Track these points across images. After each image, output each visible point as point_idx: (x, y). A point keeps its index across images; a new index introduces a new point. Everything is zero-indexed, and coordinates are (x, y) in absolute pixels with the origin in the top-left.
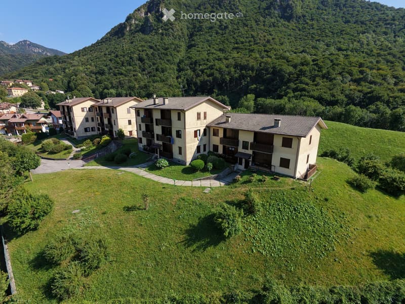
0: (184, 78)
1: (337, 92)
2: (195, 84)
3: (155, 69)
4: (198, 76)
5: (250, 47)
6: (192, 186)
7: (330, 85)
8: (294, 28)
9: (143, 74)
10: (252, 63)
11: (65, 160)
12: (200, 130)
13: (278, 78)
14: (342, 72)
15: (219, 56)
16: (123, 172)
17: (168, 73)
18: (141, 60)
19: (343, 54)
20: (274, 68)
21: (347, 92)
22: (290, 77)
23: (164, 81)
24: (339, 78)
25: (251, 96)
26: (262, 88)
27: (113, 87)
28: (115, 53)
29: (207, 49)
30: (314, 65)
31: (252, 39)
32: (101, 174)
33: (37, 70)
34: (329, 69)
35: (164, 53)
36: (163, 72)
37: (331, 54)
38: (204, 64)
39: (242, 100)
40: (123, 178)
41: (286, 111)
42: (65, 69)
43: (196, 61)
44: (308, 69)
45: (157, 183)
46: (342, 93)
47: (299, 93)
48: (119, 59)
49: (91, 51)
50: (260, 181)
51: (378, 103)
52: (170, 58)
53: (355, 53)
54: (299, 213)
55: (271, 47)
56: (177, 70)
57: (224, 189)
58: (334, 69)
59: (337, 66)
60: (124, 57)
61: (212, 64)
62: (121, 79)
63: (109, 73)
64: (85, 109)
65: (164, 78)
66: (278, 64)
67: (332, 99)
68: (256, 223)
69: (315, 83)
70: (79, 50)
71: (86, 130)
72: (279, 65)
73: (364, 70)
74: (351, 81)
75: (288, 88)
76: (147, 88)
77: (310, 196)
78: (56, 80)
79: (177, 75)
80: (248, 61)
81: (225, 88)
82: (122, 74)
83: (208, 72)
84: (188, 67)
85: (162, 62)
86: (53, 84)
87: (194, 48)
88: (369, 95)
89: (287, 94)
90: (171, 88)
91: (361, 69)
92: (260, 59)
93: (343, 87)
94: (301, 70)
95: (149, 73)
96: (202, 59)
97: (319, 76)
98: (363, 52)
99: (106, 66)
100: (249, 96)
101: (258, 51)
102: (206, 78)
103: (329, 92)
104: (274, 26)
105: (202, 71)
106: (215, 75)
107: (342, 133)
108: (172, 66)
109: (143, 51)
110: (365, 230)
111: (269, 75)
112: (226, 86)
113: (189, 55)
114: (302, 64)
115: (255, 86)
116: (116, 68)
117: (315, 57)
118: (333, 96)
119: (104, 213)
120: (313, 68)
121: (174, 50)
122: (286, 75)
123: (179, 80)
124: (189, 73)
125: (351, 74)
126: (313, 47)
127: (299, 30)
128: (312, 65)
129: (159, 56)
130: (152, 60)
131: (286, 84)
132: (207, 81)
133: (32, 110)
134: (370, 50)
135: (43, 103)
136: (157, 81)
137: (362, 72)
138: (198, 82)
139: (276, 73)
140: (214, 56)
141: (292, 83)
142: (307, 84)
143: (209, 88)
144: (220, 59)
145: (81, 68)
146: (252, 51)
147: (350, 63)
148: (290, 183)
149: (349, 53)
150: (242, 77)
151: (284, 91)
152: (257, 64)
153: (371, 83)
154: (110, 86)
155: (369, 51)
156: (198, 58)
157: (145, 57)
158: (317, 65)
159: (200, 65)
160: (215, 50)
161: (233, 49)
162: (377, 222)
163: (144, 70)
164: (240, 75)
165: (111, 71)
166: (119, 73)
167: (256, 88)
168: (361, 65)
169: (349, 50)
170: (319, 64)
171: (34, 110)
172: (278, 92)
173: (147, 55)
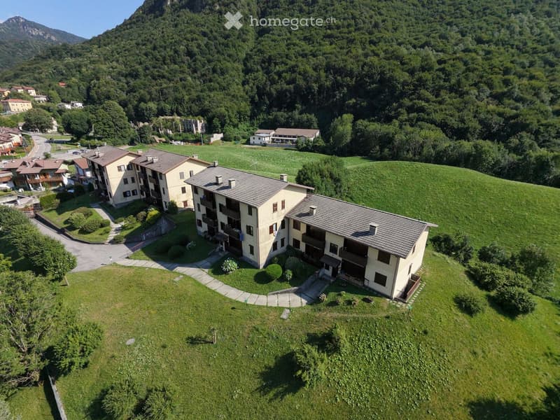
0: (254, 84)
1: (468, 115)
2: (270, 95)
3: (211, 71)
4: (273, 82)
5: (350, 35)
6: (267, 306)
7: (460, 103)
9: (195, 78)
10: (351, 65)
11: (103, 244)
12: (276, 224)
13: (387, 90)
14: (479, 82)
15: (303, 50)
16: (181, 276)
17: (231, 76)
18: (190, 54)
19: (483, 50)
20: (382, 73)
21: (482, 116)
22: (403, 88)
23: (224, 89)
24: (474, 91)
25: (348, 117)
26: (364, 104)
27: (152, 99)
28: (151, 42)
29: (286, 37)
30: (439, 70)
31: (353, 22)
32: (154, 279)
33: (40, 69)
34: (461, 76)
35: (223, 44)
36: (223, 73)
37: (466, 50)
38: (283, 62)
39: (336, 121)
40: (182, 287)
41: (395, 144)
42: (80, 66)
43: (270, 56)
44: (429, 77)
45: (225, 298)
46: (475, 117)
47: (415, 114)
48: (159, 52)
49: (116, 38)
50: (349, 303)
51: (524, 134)
52: (232, 51)
53: (501, 47)
54: (392, 351)
55: (379, 35)
56: (243, 72)
57: (305, 311)
58: (467, 78)
59: (473, 72)
60: (165, 49)
61: (293, 63)
62: (164, 85)
63: (146, 76)
64: (122, 168)
65: (225, 85)
66: (388, 67)
67: (460, 126)
68: (342, 363)
69: (440, 99)
70: (99, 36)
71: (125, 194)
72: (389, 70)
73: (509, 80)
74: (490, 96)
75: (401, 106)
76: (200, 101)
77: (407, 327)
78: (69, 86)
79: (243, 79)
80: (346, 61)
81: (312, 101)
82: (163, 77)
83: (288, 76)
84: (259, 67)
85: (221, 58)
86: (66, 93)
87: (266, 35)
88: (513, 121)
89: (399, 116)
90: (235, 100)
91: (506, 77)
92: (362, 58)
93: (478, 107)
94: (421, 78)
95: (203, 75)
96: (279, 54)
97: (446, 88)
98: (512, 46)
99: (141, 64)
100: (345, 116)
101: (361, 42)
102: (285, 86)
103: (457, 114)
105: (279, 74)
106: (297, 82)
107: (467, 189)
108: (236, 65)
109: (192, 40)
110: (466, 373)
111: (375, 85)
112: (312, 98)
113: (259, 47)
114: (423, 69)
115: (354, 100)
116: (154, 67)
117: (441, 54)
118: (463, 121)
119: (164, 347)
120: (438, 76)
121: (238, 38)
122: (399, 86)
123: (247, 87)
124: (260, 77)
125: (490, 86)
126: (442, 37)
128: (437, 70)
129: (216, 48)
130: (206, 54)
131: (397, 99)
132: (286, 90)
133: (41, 134)
134: (522, 42)
135: (55, 122)
136: (214, 89)
137: (506, 83)
138: (274, 92)
139: (385, 81)
140: (298, 49)
141: (406, 99)
142: (427, 101)
143: (288, 101)
144: (305, 56)
145: (104, 67)
146: (351, 41)
147: (492, 67)
148: (385, 308)
149: (493, 47)
150: (337, 86)
151: (395, 111)
152: (358, 66)
153: (518, 100)
154: (148, 97)
155: (521, 45)
156: (273, 53)
157: (196, 50)
158: (442, 70)
159: (276, 64)
160: (298, 38)
161: (325, 37)
162: (482, 359)
163: (195, 71)
164: (333, 84)
165: (147, 71)
166: (159, 76)
167: (355, 104)
168: (507, 71)
169: (492, 41)
170: (447, 69)
171: (44, 135)
172: (387, 112)
173: (199, 46)
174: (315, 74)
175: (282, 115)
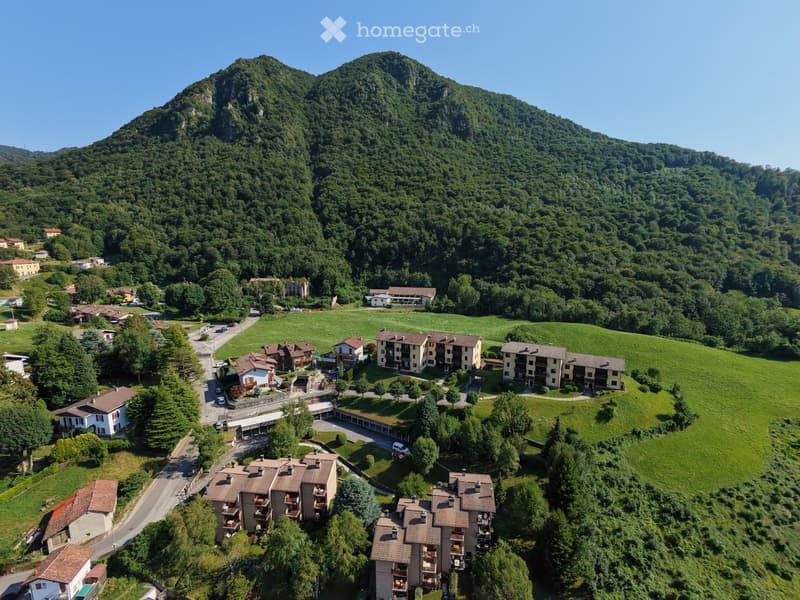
0: (341, 237)
1: (567, 278)
2: (371, 251)
4: (369, 237)
5: (425, 185)
7: (558, 266)
8: (475, 152)
9: (264, 228)
13: (494, 253)
14: (565, 247)
15: (383, 200)
17: (309, 226)
18: (243, 196)
19: (553, 212)
21: (578, 278)
22: (509, 251)
23: (307, 242)
24: (564, 256)
25: (465, 278)
26: (476, 264)
29: (353, 181)
30: (532, 236)
31: (422, 170)
34: (550, 242)
36: (297, 223)
37: (541, 213)
38: (368, 214)
44: (526, 242)
46: (573, 279)
47: (527, 276)
50: (606, 393)
51: (610, 293)
56: (319, 221)
58: (554, 243)
61: (380, 216)
67: (566, 287)
69: (541, 262)
73: (585, 245)
74: (577, 260)
75: (511, 268)
79: (324, 230)
81: (418, 259)
82: (220, 226)
83: (385, 232)
84: (337, 216)
87: (329, 177)
88: (600, 283)
89: (513, 277)
91: (582, 243)
93: (571, 270)
94: (520, 242)
97: (542, 252)
100: (462, 276)
102: (387, 243)
103: (560, 277)
104: (445, 146)
105: (373, 229)
106: (400, 240)
111: (482, 247)
114: (518, 234)
115: (465, 261)
118: (566, 283)
122: (504, 249)
125: (574, 251)
127: (481, 155)
131: (506, 261)
132: (390, 248)
134: (579, 204)
137: (584, 248)
138: (375, 249)
139: (491, 245)
141: (514, 262)
142: (531, 263)
143: (394, 258)
151: (508, 272)
153: (596, 263)
155: (579, 207)
157: (250, 192)
160: (367, 183)
163: (259, 219)
164: (439, 243)
166: (213, 224)
167: (468, 265)
169: (556, 202)
172: (500, 273)
173: (252, 187)
174: (417, 232)
175: (392, 274)
